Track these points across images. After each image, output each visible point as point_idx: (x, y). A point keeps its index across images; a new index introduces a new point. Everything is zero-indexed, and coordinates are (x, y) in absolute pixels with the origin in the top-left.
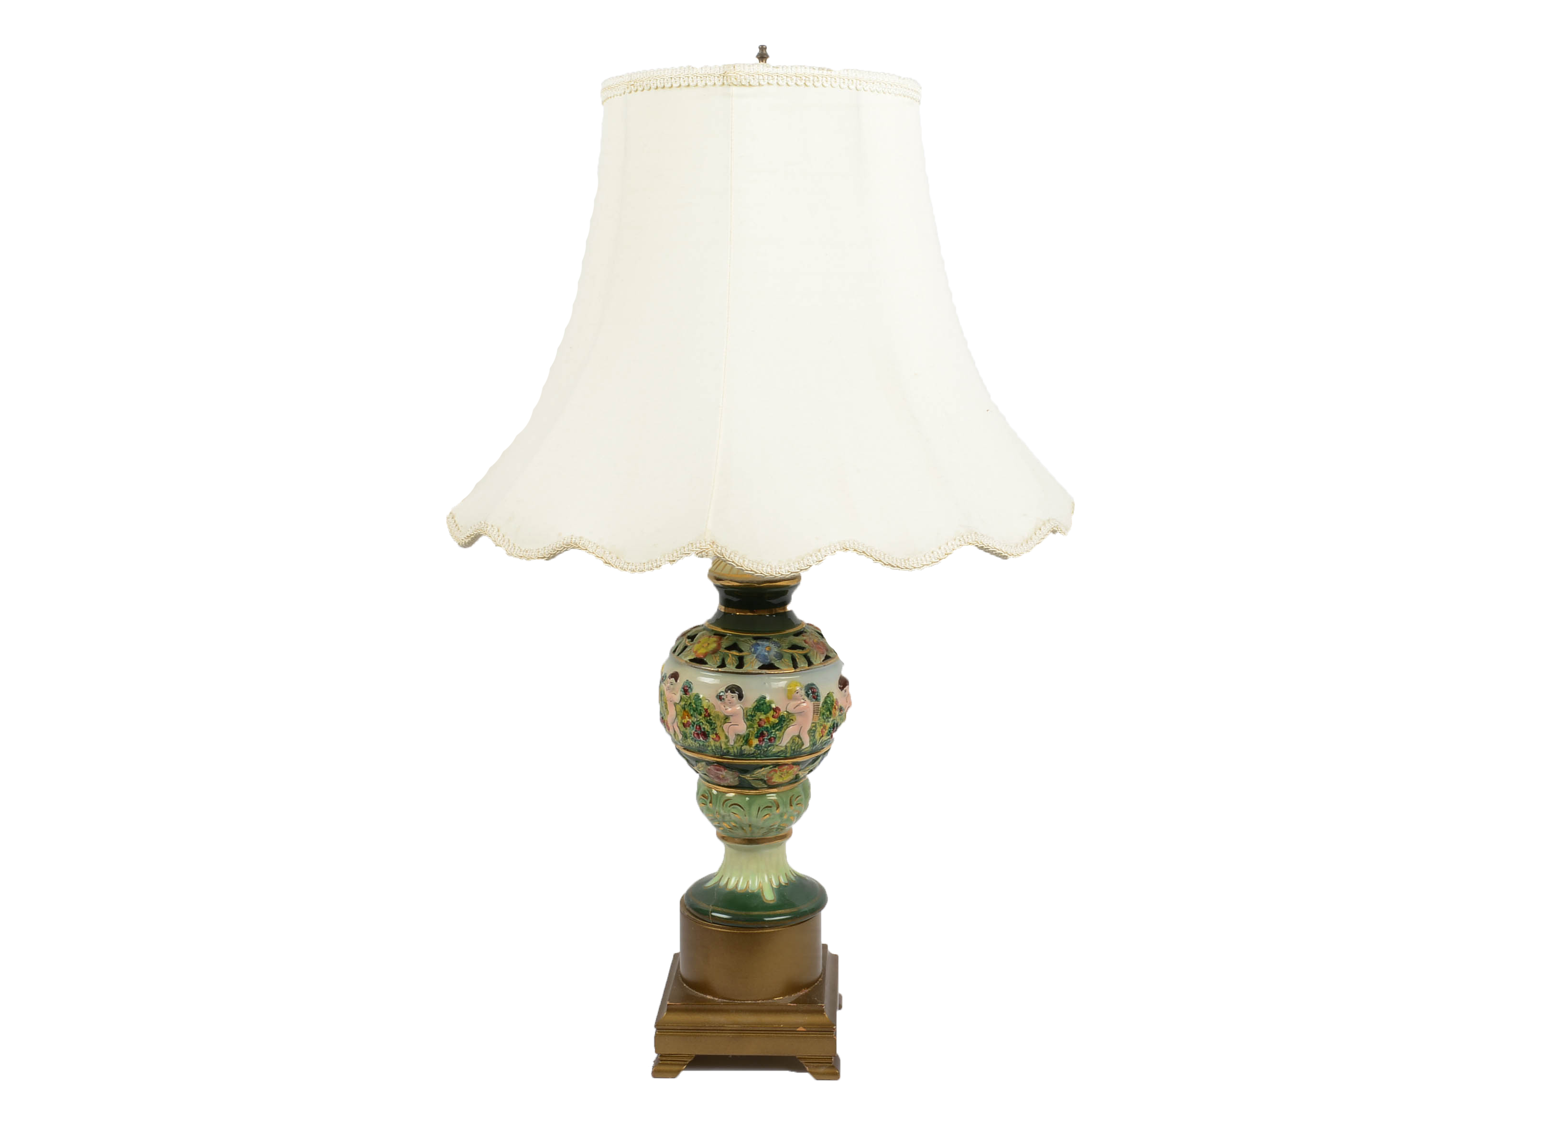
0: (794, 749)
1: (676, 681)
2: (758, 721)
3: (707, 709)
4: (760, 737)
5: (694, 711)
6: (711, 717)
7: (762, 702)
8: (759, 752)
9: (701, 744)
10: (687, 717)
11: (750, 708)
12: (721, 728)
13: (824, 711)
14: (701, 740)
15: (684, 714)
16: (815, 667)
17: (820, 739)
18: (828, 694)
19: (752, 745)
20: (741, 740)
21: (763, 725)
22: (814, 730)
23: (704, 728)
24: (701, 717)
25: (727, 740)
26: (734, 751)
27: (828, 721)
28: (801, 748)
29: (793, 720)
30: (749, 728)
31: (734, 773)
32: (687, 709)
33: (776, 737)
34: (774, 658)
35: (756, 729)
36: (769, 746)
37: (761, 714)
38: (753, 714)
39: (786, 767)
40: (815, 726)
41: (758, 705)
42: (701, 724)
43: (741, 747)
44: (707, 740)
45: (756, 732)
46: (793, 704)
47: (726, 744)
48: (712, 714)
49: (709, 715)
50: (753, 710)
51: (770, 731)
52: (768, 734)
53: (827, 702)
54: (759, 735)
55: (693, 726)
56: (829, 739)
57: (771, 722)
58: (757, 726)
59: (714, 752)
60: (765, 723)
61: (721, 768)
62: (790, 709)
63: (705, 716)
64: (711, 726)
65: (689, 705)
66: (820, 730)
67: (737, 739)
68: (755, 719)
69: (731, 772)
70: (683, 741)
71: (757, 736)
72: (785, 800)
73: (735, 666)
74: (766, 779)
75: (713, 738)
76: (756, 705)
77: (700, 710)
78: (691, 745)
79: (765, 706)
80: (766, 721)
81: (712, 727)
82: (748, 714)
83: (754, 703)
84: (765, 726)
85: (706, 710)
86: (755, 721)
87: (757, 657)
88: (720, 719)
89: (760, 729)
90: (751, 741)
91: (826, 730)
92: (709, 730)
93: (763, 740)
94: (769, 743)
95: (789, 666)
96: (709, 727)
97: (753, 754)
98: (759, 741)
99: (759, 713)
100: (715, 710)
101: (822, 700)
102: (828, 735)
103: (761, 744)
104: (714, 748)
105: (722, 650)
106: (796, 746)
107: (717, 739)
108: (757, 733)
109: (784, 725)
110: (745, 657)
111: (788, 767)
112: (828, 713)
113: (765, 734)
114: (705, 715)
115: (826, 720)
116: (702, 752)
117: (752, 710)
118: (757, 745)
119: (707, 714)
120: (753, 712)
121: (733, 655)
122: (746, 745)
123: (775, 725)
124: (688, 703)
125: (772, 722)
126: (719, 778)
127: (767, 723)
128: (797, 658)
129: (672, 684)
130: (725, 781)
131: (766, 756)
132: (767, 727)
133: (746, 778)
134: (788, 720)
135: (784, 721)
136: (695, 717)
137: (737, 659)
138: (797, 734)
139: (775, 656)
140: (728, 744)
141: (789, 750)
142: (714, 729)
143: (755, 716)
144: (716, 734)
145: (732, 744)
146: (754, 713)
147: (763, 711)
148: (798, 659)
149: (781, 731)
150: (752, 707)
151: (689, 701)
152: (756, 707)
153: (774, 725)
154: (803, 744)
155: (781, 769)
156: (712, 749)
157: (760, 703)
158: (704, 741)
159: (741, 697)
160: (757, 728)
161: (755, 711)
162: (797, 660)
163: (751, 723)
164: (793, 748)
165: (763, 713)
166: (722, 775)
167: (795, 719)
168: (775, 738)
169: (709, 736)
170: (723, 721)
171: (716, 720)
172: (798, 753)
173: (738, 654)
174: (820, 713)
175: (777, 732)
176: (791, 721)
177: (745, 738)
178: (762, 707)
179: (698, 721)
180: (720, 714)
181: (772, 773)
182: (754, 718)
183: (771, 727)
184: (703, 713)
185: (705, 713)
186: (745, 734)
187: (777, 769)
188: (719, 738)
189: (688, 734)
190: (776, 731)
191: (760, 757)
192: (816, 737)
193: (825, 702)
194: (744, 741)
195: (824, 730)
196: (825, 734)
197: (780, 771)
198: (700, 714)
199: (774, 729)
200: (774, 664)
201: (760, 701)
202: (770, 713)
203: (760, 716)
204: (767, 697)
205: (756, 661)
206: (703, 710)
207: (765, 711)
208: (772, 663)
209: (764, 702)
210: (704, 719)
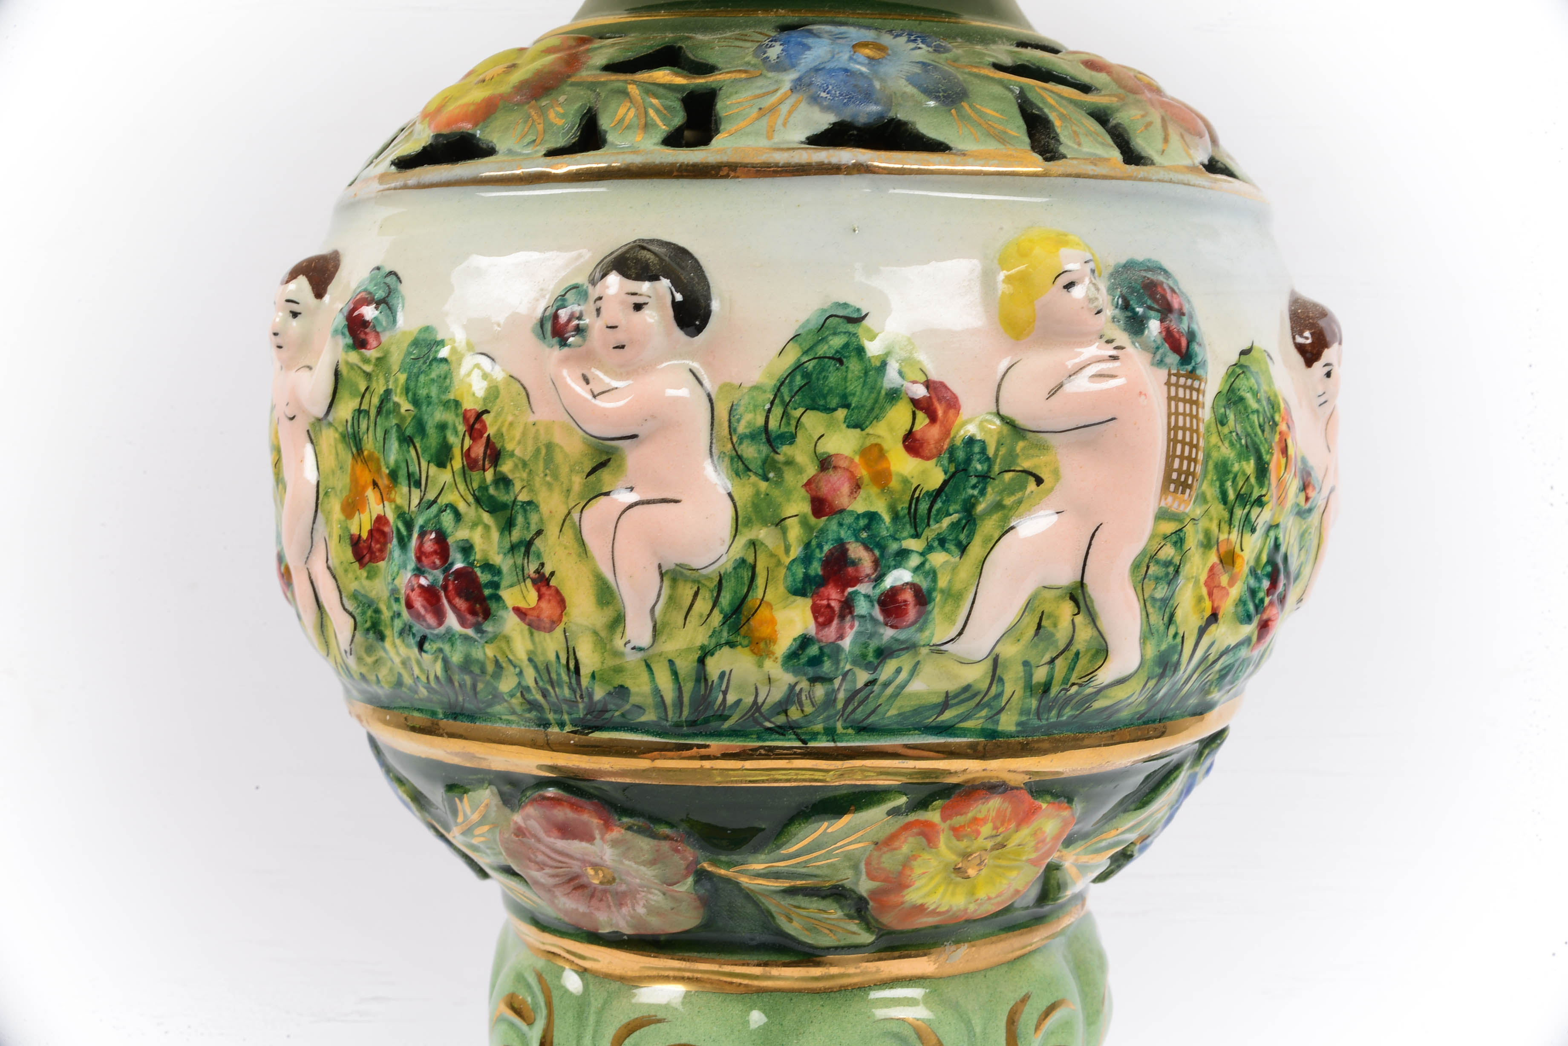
0: (1046, 687)
1: (319, 294)
2: (811, 470)
3: (479, 416)
4: (821, 582)
5: (406, 440)
6: (506, 467)
7: (837, 342)
8: (820, 691)
9: (456, 658)
10: (371, 494)
11: (758, 388)
12: (568, 532)
13: (1226, 452)
14: (449, 630)
15: (354, 480)
16: (1162, 174)
17: (1202, 631)
18: (1244, 353)
19: (771, 640)
20: (703, 605)
21: (843, 499)
22: (1168, 564)
23: (467, 549)
24: (445, 476)
26: (657, 692)
27: (1249, 526)
28: (1091, 675)
29: (1039, 481)
30: (749, 522)
31: (665, 845)
32: (369, 444)
33: (931, 591)
34: (910, 89)
35: (795, 532)
36: (883, 654)
37: (830, 425)
38: (773, 424)
39: (994, 804)
40: (1178, 539)
41: (810, 366)
42: (447, 519)
43: (701, 661)
44: (489, 627)
45: (796, 551)
46: (1038, 366)
47: (602, 643)
48: (509, 447)
49: (495, 455)
50: (778, 391)
51: (894, 547)
52: (876, 563)
53: (1242, 399)
54: (816, 568)
55: (403, 543)
56: (1247, 641)
57: (894, 484)
58: (805, 508)
59: (533, 705)
60: (857, 486)
62: (1025, 401)
63: (471, 464)
64: (508, 525)
65: (379, 411)
66: (1203, 577)
67: (672, 599)
68: (790, 463)
69: (645, 844)
70: (360, 659)
71: (807, 578)
73: (659, 136)
74: (865, 886)
75: (518, 611)
76: (798, 367)
77: (442, 427)
78: (408, 680)
79: (854, 366)
80: (863, 472)
81: (516, 535)
82: (742, 428)
83: (781, 354)
84: (859, 506)
85: (475, 423)
86: (789, 476)
87: (798, 85)
88: (564, 470)
89: (822, 531)
90: (763, 612)
91: (1232, 582)
92: (497, 559)
93: (848, 606)
94: (888, 633)
95: (1002, 138)
96: (495, 534)
97: (782, 707)
98: (816, 611)
99: (813, 421)
100: (532, 418)
101: (1213, 384)
102: (1248, 619)
103: (831, 632)
104: (530, 676)
105: (585, 74)
106: (1061, 665)
107: (548, 609)
108: (806, 559)
109: (980, 508)
110: (721, 94)
111: (1007, 807)
112: (1250, 467)
113: (854, 563)
114: (467, 455)
115: (1239, 513)
116: (472, 717)
117: (771, 397)
118: (805, 641)
119: (479, 450)
120: (777, 411)
121: (651, 89)
122: (731, 644)
123: (923, 507)
124: (376, 401)
125: (905, 481)
126: (582, 887)
127: (874, 490)
128: (1053, 117)
129: (295, 315)
130: (621, 905)
131: (863, 729)
132: (872, 517)
133: (744, 880)
134: (1008, 476)
135: (985, 478)
136: (415, 482)
137: (678, 105)
138: (1066, 576)
139: (911, 80)
140: (619, 643)
141: (1013, 685)
142: (527, 546)
143: (791, 439)
144: (542, 581)
145: (645, 640)
146: (786, 415)
147: (847, 406)
148: (1062, 117)
149: (963, 549)
150: (773, 383)
151: (379, 388)
152: (799, 381)
153: (914, 500)
154: (1102, 652)
155: (958, 820)
156: (524, 690)
157: (822, 350)
158: (470, 632)
159: (693, 316)
160: (804, 523)
161: (786, 405)
162: (1057, 123)
163: (763, 485)
164: (1040, 675)
165: (842, 413)
166: (596, 866)
167: (1056, 473)
168: (922, 598)
169: (498, 598)
170: (578, 481)
171: (538, 481)
172: (1068, 713)
173: (680, 80)
174: (1208, 456)
175: (938, 558)
176: (1032, 485)
177: (726, 599)
178: (833, 378)
179: (430, 505)
180: (558, 438)
182: (786, 450)
183: (896, 517)
184: (458, 441)
185: (468, 442)
187: (933, 815)
188: (562, 603)
189: (383, 607)
190: (930, 548)
191: (830, 733)
192: (1179, 615)
193: (1230, 398)
194: (717, 618)
195: (1224, 580)
196: (1228, 607)
197: (957, 832)
198: (442, 458)
199: (917, 536)
200: (913, 124)
201: (823, 340)
202: (891, 430)
203: (821, 449)
204: (866, 322)
205: (790, 113)
206: (456, 432)
207: (854, 401)
208: (901, 116)
209: (846, 346)
210: (462, 487)
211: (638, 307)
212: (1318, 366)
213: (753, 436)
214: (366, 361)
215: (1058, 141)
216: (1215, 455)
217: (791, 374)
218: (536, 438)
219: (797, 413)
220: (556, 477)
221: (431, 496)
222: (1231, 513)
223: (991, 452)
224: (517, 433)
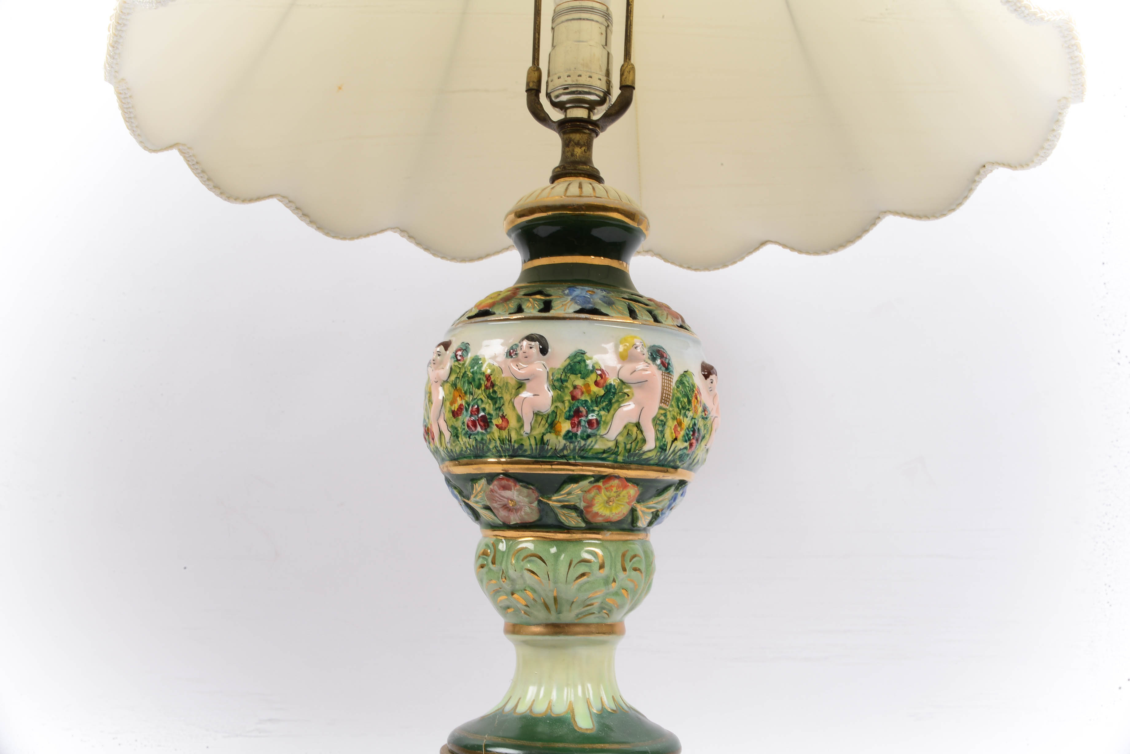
0: (630, 450)
1: (446, 350)
2: (571, 389)
3: (489, 376)
4: (574, 416)
5: (470, 383)
6: (496, 388)
7: (579, 358)
8: (572, 446)
9: (479, 438)
10: (458, 399)
11: (559, 369)
12: (511, 404)
13: (679, 395)
14: (478, 432)
15: (454, 396)
16: (664, 326)
17: (673, 442)
18: (685, 372)
19: (560, 432)
20: (543, 422)
21: (579, 396)
22: (662, 421)
23: (484, 410)
24: (480, 391)
25: (520, 424)
26: (531, 445)
27: (685, 416)
28: (641, 448)
29: (628, 396)
30: (556, 401)
31: (531, 491)
32: (459, 385)
33: (601, 420)
34: (600, 301)
35: (567, 404)
36: (589, 436)
37: (577, 378)
38: (562, 377)
39: (616, 482)
40: (665, 415)
41: (572, 364)
42: (479, 402)
43: (542, 437)
44: (488, 430)
45: (567, 409)
46: (629, 367)
47: (518, 433)
48: (497, 383)
49: (493, 385)
50: (564, 370)
51: (591, 409)
52: (587, 412)
53: (684, 383)
54: (572, 413)
55: (467, 410)
56: (686, 448)
57: (592, 393)
58: (570, 398)
59: (499, 451)
60: (582, 393)
61: (510, 483)
62: (625, 375)
63: (487, 388)
64: (495, 403)
65: (463, 377)
66: (673, 427)
67: (536, 420)
68: (566, 387)
69: (525, 490)
70: (451, 445)
71: (570, 415)
72: (613, 556)
73: (537, 310)
74: (582, 505)
75: (497, 426)
76: (569, 364)
77: (480, 379)
78: (464, 449)
79: (583, 364)
80: (584, 390)
81: (497, 406)
82: (555, 378)
83: (565, 361)
84: (583, 398)
85: (488, 378)
86: (566, 390)
87: (572, 300)
88: (510, 388)
89: (574, 404)
90: (558, 425)
91: (681, 430)
92: (492, 412)
93: (579, 422)
94: (589, 431)
95: (622, 314)
96: (492, 406)
97: (562, 450)
98: (572, 424)
99: (572, 377)
100: (503, 376)
101: (676, 377)
102: (686, 441)
103: (575, 429)
104: (498, 442)
105: (518, 296)
106: (634, 444)
107: (504, 424)
108: (570, 411)
109: (613, 401)
110: (553, 301)
111: (620, 483)
112: (686, 400)
113: (581, 412)
114: (486, 386)
115: (683, 412)
116: (481, 457)
117: (562, 371)
118: (568, 432)
119: (489, 384)
120: (564, 374)
121: (535, 300)
122: (550, 432)
123: (599, 399)
124: (462, 374)
125: (595, 393)
126: (508, 508)
127: (587, 394)
128: (636, 310)
129: (439, 355)
130: (517, 512)
131: (583, 458)
132: (586, 401)
133: (550, 503)
134: (620, 394)
135: (614, 393)
136: (471, 394)
137: (542, 304)
138: (635, 420)
139: (600, 299)
140: (522, 432)
141: (621, 448)
142: (499, 408)
143: (567, 381)
144: (503, 417)
145: (529, 431)
146: (566, 375)
147: (581, 373)
148: (639, 310)
149: (609, 411)
150: (563, 368)
151: (463, 371)
152: (569, 367)
153: (597, 398)
154: (644, 441)
155: (607, 485)
156: (496, 447)
157: (575, 360)
158: (484, 431)
159: (544, 351)
160: (569, 402)
161: (566, 373)
162: (637, 312)
163: (560, 392)
164: (628, 447)
165: (579, 375)
166: (512, 500)
167: (633, 394)
168: (598, 422)
169: (491, 422)
170: (514, 391)
171: (503, 392)
172: (636, 458)
173: (543, 298)
174: (673, 396)
175: (602, 413)
176: (626, 397)
177: (549, 421)
178: (578, 367)
179: (475, 399)
180: (509, 381)
181: (593, 494)
182: (565, 384)
183: (592, 401)
184: (484, 383)
185: (486, 382)
186: (550, 411)
187: (600, 484)
188: (508, 422)
189: (459, 429)
190: (600, 410)
191: (574, 458)
192: (666, 436)
193: (681, 382)
194: (547, 425)
195: (679, 429)
196: (680, 437)
197: (606, 489)
198: (479, 387)
199: (597, 406)
200: (600, 309)
201: (576, 358)
202: (591, 379)
203: (574, 384)
204: (586, 354)
205: (570, 306)
206: (483, 380)
207: (582, 372)
208: (597, 308)
209: (581, 360)
210: (484, 394)
211: (531, 348)
212: (708, 379)
213: (558, 380)
214: (460, 364)
215: (637, 316)
216: (676, 395)
217: (567, 366)
218: (504, 381)
219: (568, 375)
220: (508, 390)
221: (475, 397)
222: (680, 411)
223: (616, 387)
224: (499, 380)
